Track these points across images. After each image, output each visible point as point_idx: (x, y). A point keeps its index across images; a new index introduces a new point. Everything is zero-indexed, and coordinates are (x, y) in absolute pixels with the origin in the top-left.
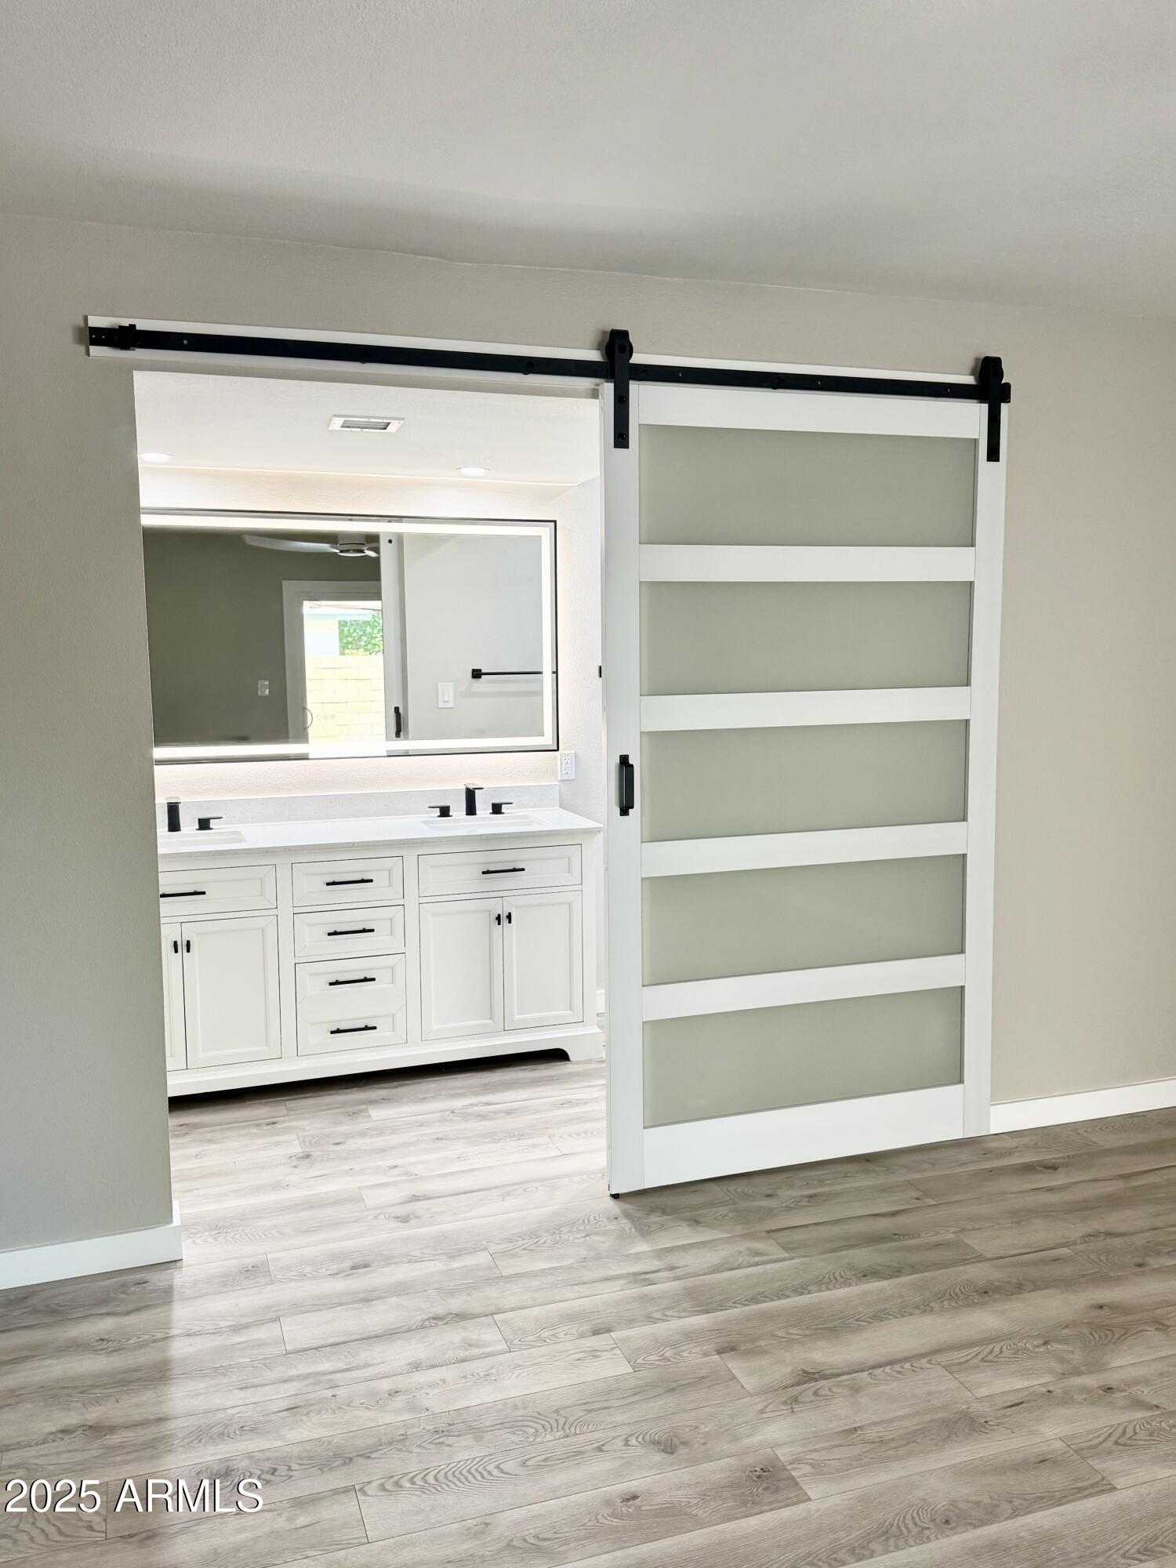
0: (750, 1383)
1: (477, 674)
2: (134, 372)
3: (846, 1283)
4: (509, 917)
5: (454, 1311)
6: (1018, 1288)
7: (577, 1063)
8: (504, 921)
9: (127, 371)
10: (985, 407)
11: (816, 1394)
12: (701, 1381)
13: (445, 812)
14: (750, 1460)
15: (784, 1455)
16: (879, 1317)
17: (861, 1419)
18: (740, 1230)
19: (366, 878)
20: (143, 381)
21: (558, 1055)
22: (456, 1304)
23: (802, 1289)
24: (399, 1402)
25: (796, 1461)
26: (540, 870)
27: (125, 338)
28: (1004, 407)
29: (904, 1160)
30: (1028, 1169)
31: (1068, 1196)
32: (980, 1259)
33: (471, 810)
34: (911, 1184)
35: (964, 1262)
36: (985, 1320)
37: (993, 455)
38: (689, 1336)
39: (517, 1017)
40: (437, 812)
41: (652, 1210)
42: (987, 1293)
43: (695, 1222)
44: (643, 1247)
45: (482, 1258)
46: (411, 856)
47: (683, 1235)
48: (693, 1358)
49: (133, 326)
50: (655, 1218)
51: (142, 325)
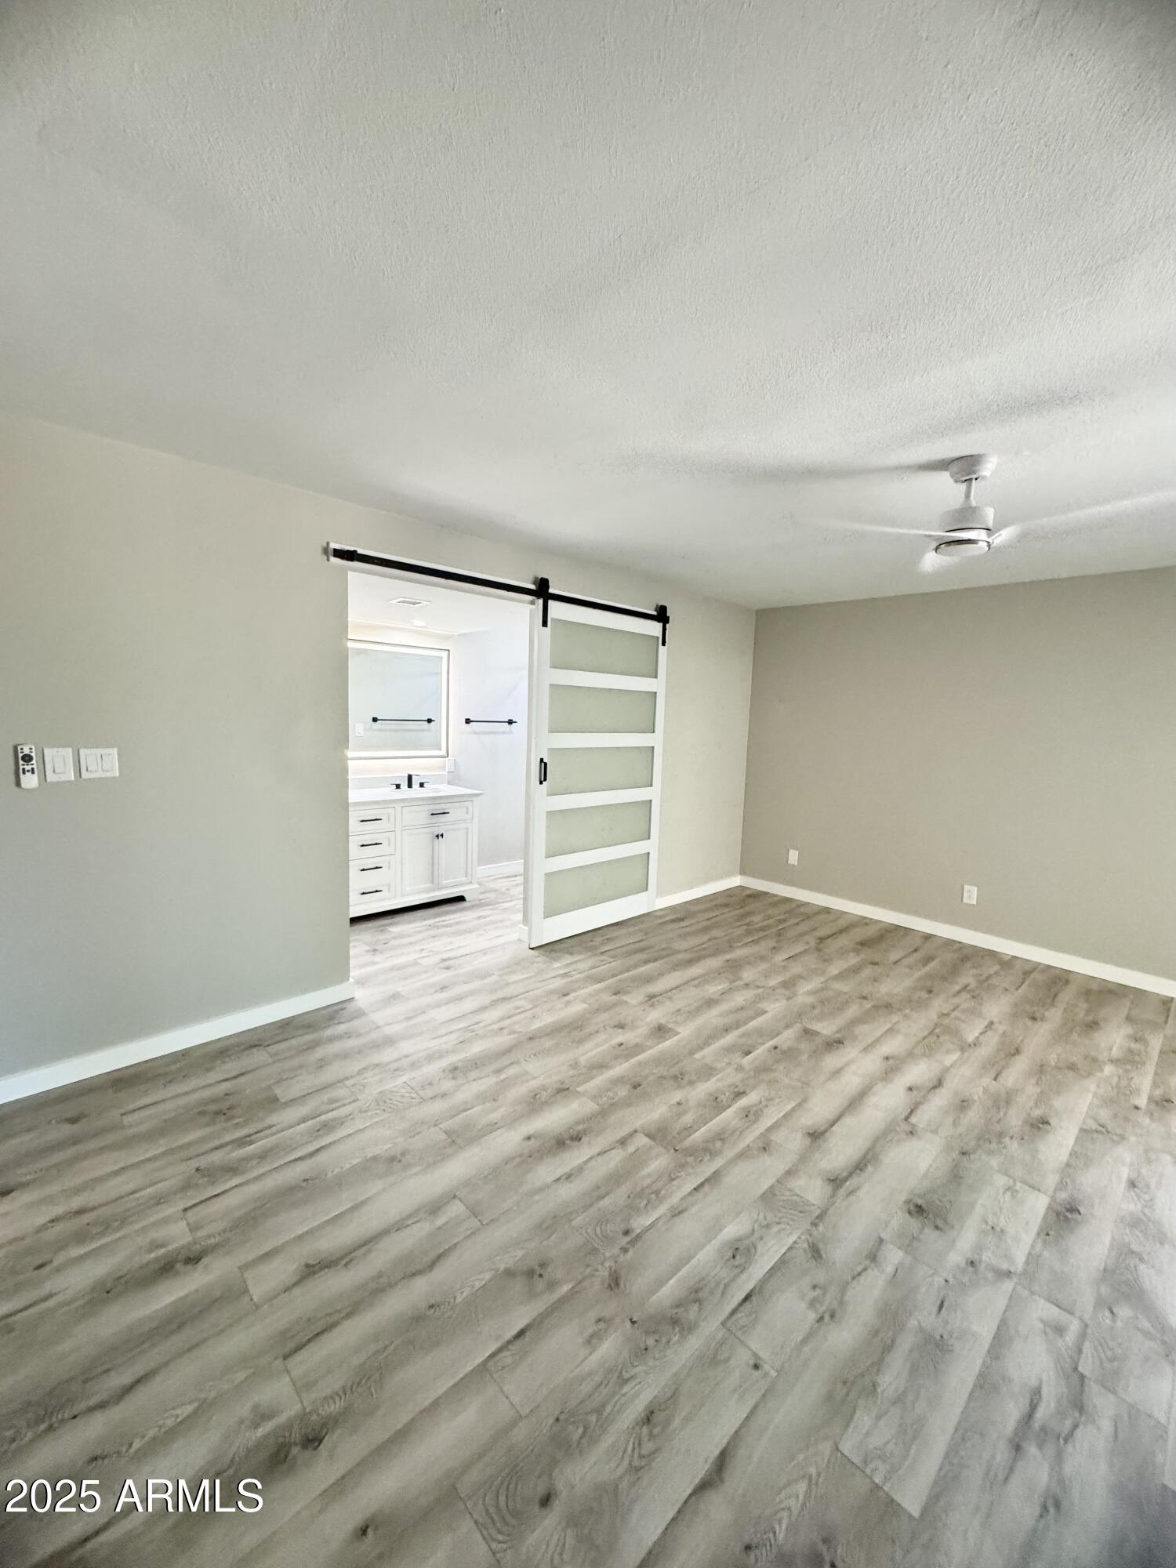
0: (633, 1002)
1: (375, 720)
2: (349, 572)
3: (640, 966)
4: (442, 835)
5: (501, 997)
6: (699, 959)
7: (469, 901)
8: (440, 837)
9: (345, 571)
10: (661, 624)
11: (658, 1001)
12: (615, 1005)
13: (398, 786)
14: (652, 1025)
15: (663, 1021)
16: (661, 975)
17: (679, 1007)
18: (590, 954)
19: (378, 818)
20: (352, 576)
21: (461, 899)
22: (500, 995)
23: (628, 970)
24: (506, 1031)
25: (668, 1022)
26: (456, 813)
27: (350, 556)
28: (667, 625)
29: (633, 922)
30: (673, 921)
31: (694, 928)
32: (678, 952)
33: (410, 785)
34: (640, 930)
35: (673, 954)
36: (696, 970)
37: (664, 644)
38: (601, 991)
39: (444, 882)
40: (394, 786)
41: (552, 951)
42: (690, 962)
43: (571, 954)
44: (557, 965)
45: (494, 978)
46: (398, 807)
47: (568, 959)
48: (607, 998)
49: (356, 551)
50: (554, 954)
51: (360, 551)
